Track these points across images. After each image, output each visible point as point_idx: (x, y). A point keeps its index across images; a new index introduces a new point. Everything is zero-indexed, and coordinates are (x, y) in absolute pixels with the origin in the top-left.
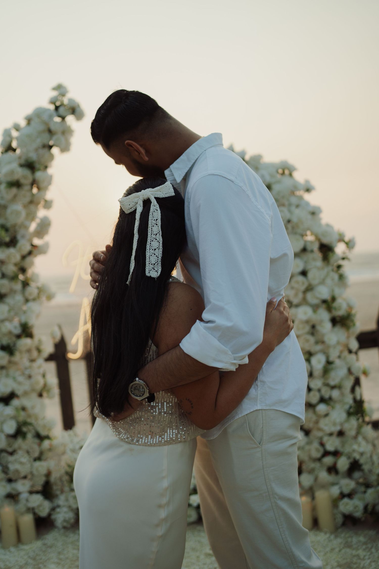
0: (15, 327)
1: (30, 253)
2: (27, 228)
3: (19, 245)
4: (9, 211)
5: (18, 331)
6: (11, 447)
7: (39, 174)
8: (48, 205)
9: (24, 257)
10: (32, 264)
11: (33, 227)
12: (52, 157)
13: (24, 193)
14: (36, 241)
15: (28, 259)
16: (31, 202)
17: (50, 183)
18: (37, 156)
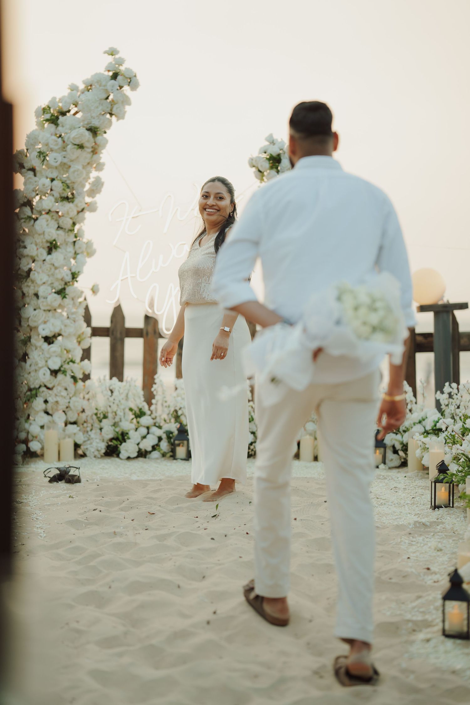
0: (67, 275)
1: (83, 210)
2: (84, 186)
3: (76, 201)
4: (71, 170)
5: (69, 278)
6: (51, 383)
7: (99, 138)
8: (100, 167)
9: (78, 212)
10: (83, 219)
11: (87, 187)
12: (110, 123)
13: (85, 155)
14: (88, 200)
15: (81, 214)
16: (88, 164)
17: (104, 147)
18: (99, 122)
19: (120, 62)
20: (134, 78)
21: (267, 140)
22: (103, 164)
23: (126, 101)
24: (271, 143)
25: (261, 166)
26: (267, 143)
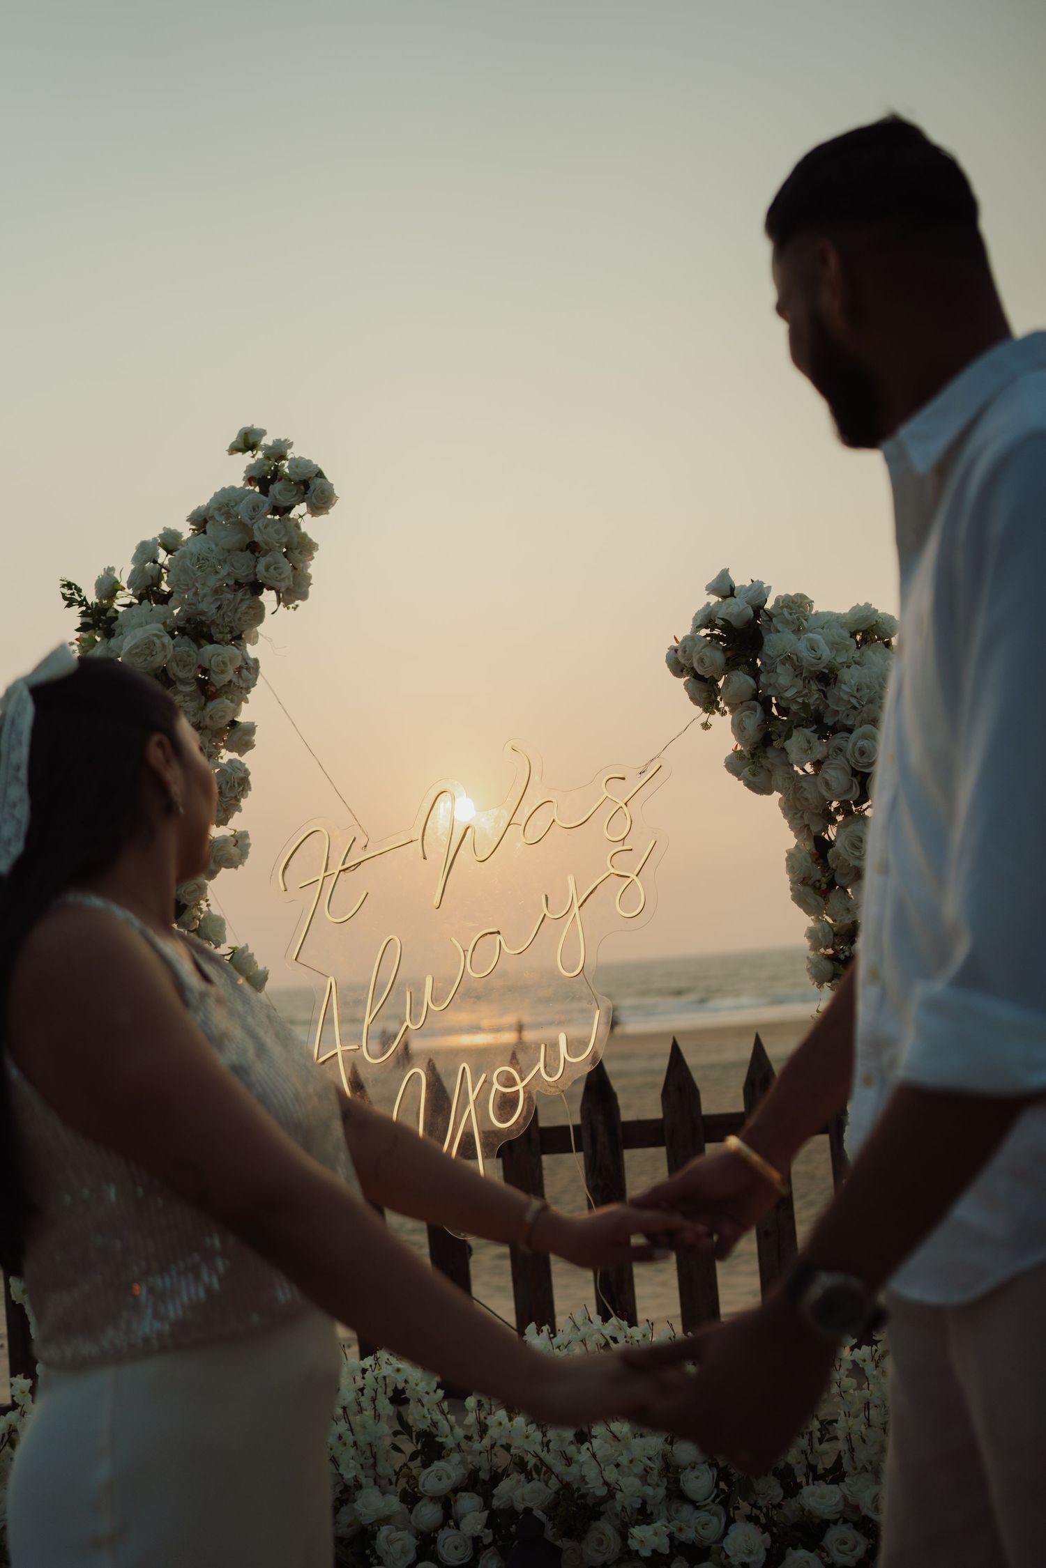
8: (243, 740)
17: (252, 680)
18: (219, 608)
19: (278, 453)
20: (319, 480)
21: (712, 589)
22: (250, 729)
23: (300, 548)
24: (724, 597)
25: (701, 660)
26: (714, 599)
